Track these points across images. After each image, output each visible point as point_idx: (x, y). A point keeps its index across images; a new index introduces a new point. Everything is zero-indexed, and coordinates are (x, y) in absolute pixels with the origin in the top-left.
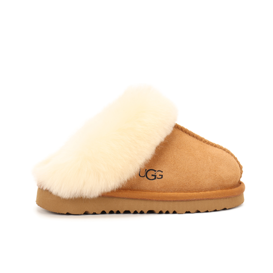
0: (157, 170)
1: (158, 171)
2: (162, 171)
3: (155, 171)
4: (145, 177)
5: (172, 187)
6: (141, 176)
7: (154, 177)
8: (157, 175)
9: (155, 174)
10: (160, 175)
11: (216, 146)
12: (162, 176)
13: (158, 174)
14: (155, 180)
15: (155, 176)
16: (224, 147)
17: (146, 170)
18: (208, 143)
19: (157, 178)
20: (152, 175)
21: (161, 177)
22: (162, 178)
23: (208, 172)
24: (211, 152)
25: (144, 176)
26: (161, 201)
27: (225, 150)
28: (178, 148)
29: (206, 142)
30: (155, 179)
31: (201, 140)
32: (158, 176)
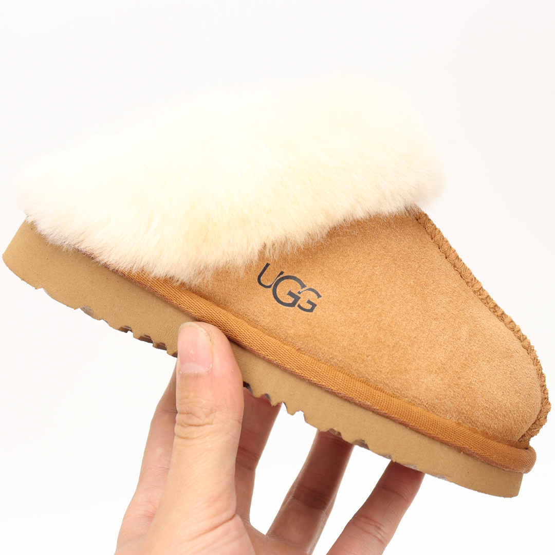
0: (309, 285)
1: (310, 289)
2: (321, 294)
3: (303, 286)
4: (271, 290)
5: (326, 349)
6: (262, 282)
7: (290, 300)
8: (302, 297)
9: (299, 293)
10: (309, 302)
11: (502, 316)
12: (314, 305)
13: (306, 297)
14: (291, 308)
15: (297, 299)
16: (524, 331)
17: (282, 273)
18: (486, 300)
19: (299, 306)
20: (290, 294)
21: (309, 307)
22: (311, 310)
23: (441, 358)
24: (479, 319)
25: (269, 287)
26: (278, 366)
27: (522, 339)
28: (396, 262)
29: (480, 295)
30: (292, 305)
31: (470, 284)
32: (303, 302)
